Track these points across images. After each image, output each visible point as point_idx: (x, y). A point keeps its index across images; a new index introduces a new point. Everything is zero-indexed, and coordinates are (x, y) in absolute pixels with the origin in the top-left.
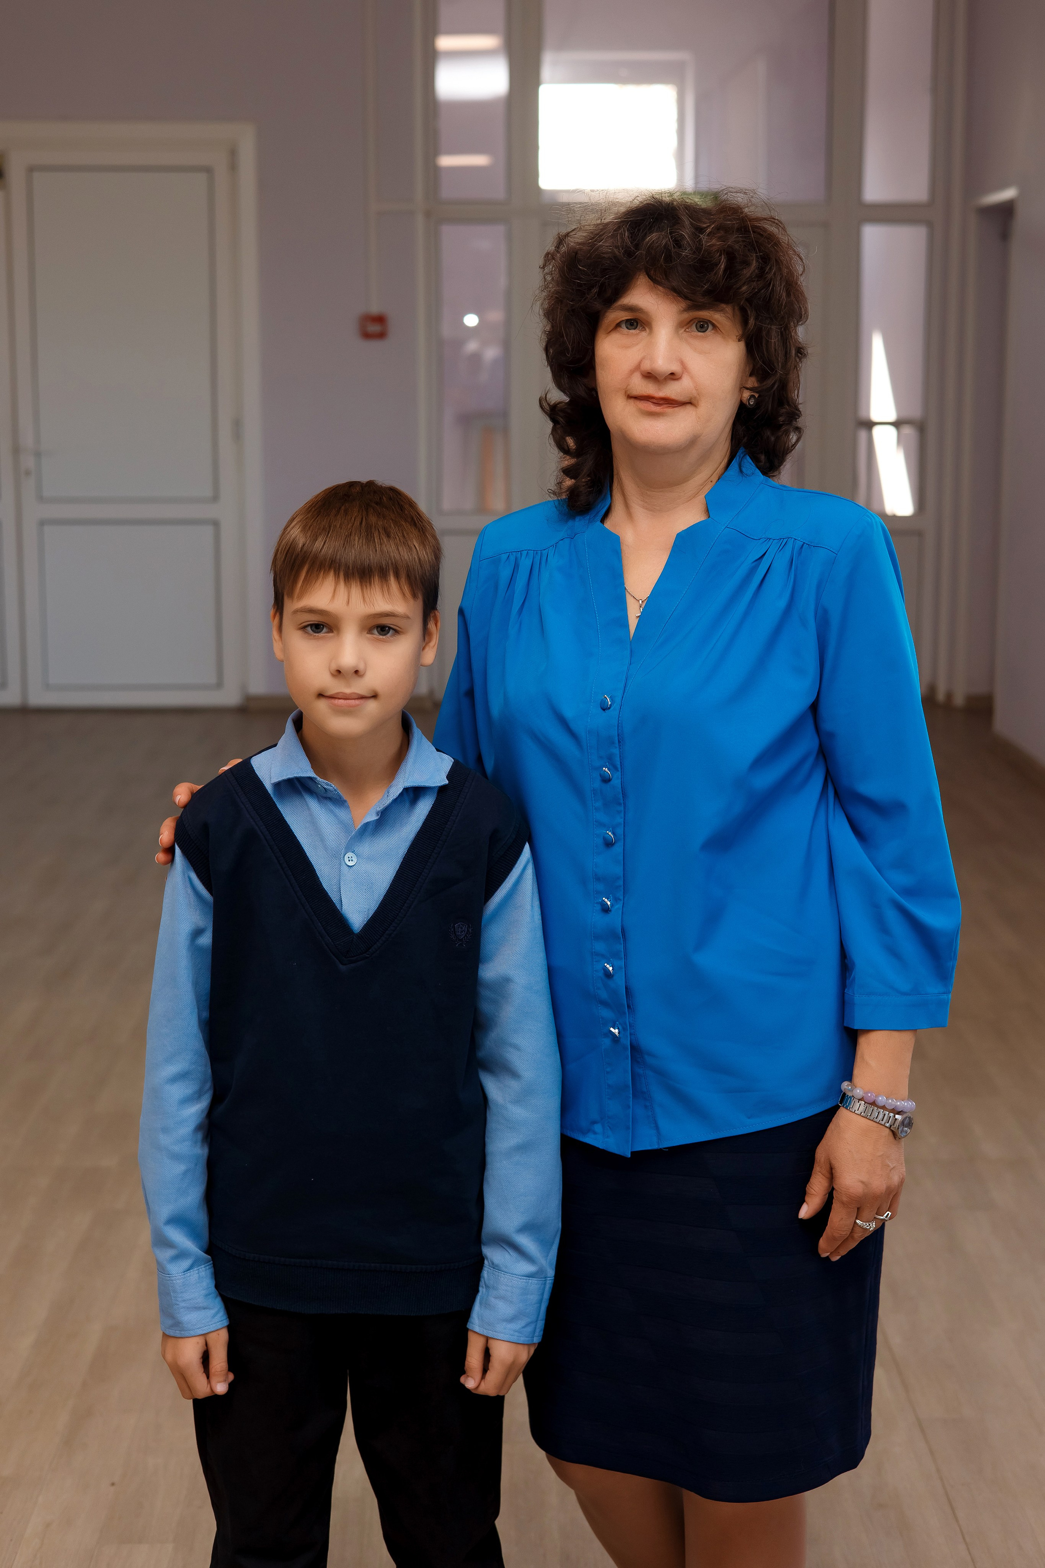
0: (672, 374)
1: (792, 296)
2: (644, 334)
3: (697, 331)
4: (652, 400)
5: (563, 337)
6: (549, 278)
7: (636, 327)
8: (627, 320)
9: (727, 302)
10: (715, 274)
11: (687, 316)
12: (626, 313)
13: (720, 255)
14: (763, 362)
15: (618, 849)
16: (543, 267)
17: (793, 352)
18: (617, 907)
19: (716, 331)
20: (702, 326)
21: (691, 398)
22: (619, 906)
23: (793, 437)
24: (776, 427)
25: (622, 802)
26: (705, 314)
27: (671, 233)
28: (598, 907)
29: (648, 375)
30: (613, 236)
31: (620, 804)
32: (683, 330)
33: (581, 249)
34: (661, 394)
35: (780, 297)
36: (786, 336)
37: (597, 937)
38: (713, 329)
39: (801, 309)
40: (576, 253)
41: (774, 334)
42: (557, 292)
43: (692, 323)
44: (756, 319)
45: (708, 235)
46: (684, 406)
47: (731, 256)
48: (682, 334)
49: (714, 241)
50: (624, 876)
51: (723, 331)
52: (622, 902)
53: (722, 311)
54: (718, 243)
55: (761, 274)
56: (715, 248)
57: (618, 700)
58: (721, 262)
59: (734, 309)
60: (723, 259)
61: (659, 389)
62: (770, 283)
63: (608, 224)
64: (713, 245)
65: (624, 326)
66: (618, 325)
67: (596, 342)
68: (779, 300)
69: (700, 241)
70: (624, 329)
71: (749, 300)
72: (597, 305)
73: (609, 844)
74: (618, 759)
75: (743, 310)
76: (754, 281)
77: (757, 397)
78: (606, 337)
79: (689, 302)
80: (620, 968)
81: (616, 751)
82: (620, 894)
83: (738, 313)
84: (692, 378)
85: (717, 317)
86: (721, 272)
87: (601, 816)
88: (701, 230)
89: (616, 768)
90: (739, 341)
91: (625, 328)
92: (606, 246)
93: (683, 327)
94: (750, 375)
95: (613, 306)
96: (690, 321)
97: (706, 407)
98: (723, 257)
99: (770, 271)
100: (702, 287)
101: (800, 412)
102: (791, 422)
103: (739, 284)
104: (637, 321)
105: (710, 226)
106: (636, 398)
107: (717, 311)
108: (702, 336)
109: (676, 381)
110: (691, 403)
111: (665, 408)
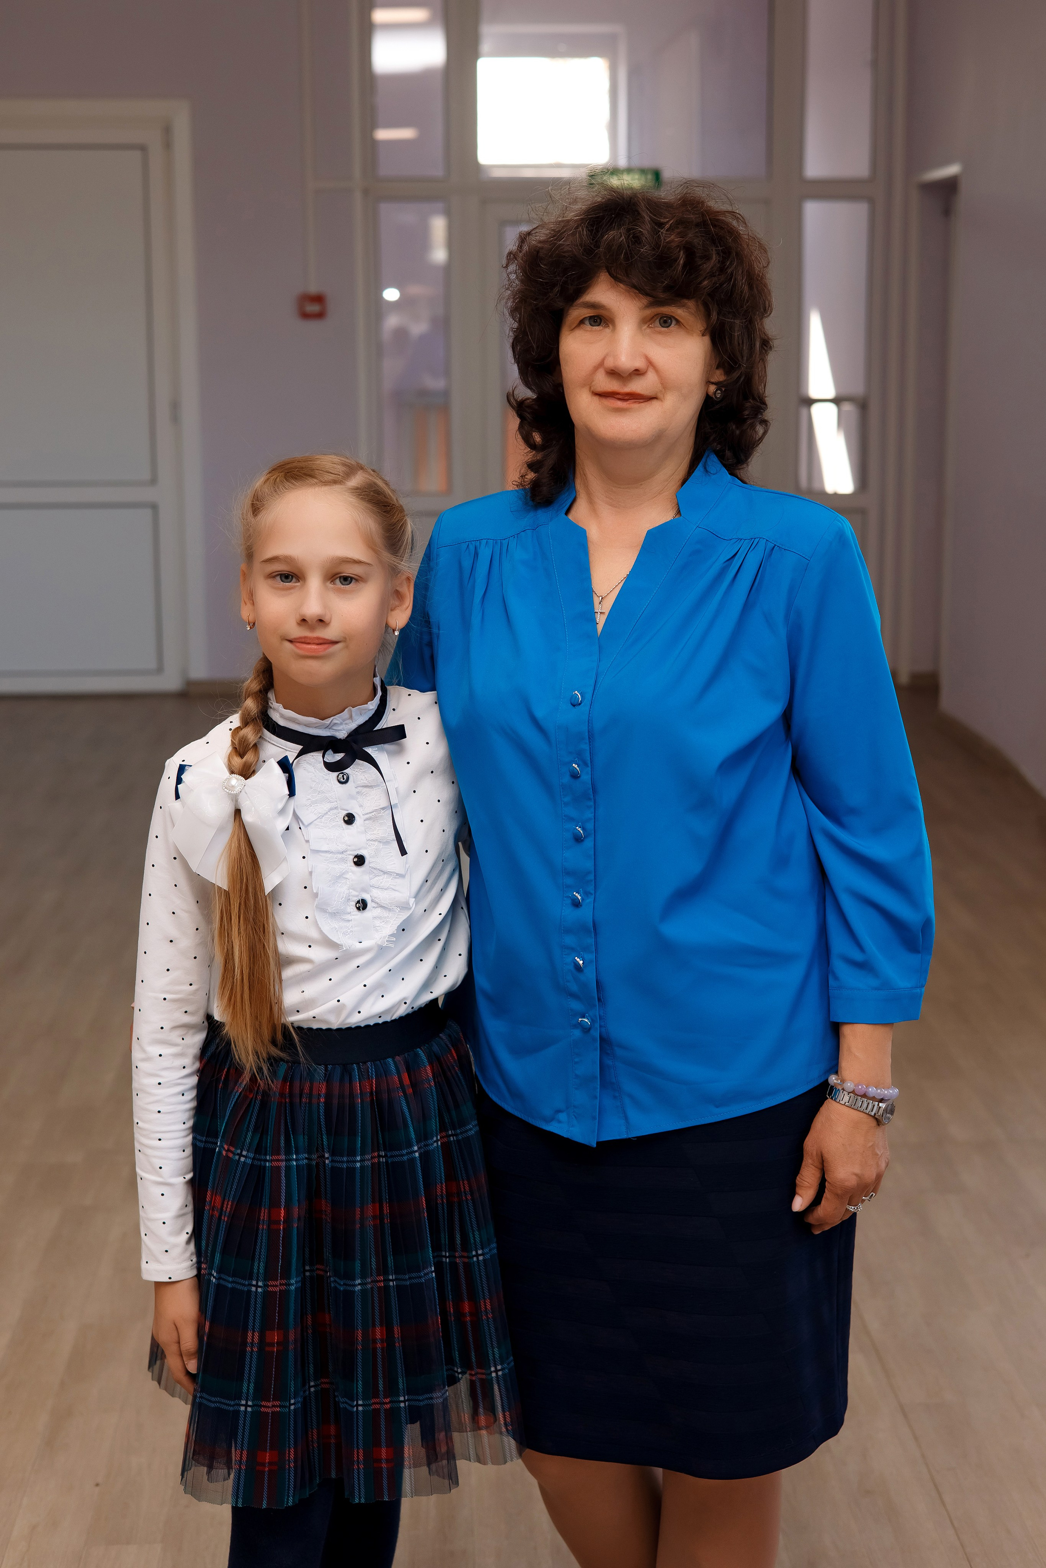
0: (636, 370)
1: (755, 290)
2: (607, 330)
3: (660, 326)
4: (618, 396)
5: (528, 335)
6: (513, 276)
7: (600, 324)
8: (591, 317)
9: (688, 298)
10: (675, 269)
11: (649, 312)
12: (589, 310)
13: (679, 251)
14: (729, 355)
15: (589, 843)
16: (507, 267)
17: (758, 345)
18: (588, 901)
19: (680, 325)
20: (666, 321)
21: (657, 394)
22: (590, 900)
23: (760, 430)
24: (741, 421)
25: (592, 797)
26: (667, 310)
27: (629, 230)
28: (569, 901)
29: (612, 372)
30: (573, 234)
31: (590, 799)
32: (647, 325)
33: (542, 248)
34: (627, 390)
35: (742, 292)
36: (750, 327)
37: (568, 931)
38: (676, 324)
39: (765, 302)
40: (538, 252)
41: (738, 327)
42: (520, 291)
43: (655, 318)
44: (718, 314)
45: (667, 231)
46: (649, 402)
47: (690, 252)
48: (645, 329)
49: (672, 237)
50: (595, 872)
51: (687, 326)
52: (593, 896)
53: (683, 306)
54: (676, 239)
55: (722, 270)
56: (674, 245)
57: (588, 696)
58: (680, 257)
59: (696, 304)
60: (682, 255)
61: (625, 385)
62: (731, 278)
63: (568, 221)
64: (672, 241)
65: (587, 323)
66: (582, 322)
67: (560, 338)
68: (741, 295)
69: (659, 237)
70: (587, 326)
71: (711, 295)
72: (560, 304)
73: (578, 839)
74: (588, 754)
75: (706, 305)
76: (714, 276)
77: (722, 391)
78: (571, 333)
79: (650, 299)
80: (591, 961)
81: (585, 747)
82: (591, 889)
83: (701, 308)
84: (658, 372)
85: (679, 312)
86: (680, 268)
87: (571, 811)
88: (661, 225)
89: (586, 764)
90: (703, 335)
91: (589, 325)
92: (567, 244)
93: (646, 323)
94: (717, 368)
95: (575, 304)
96: (653, 317)
97: (670, 400)
98: (682, 253)
99: (731, 264)
100: (663, 282)
101: (766, 406)
102: (756, 415)
103: (700, 279)
104: (599, 318)
105: (668, 221)
106: (601, 395)
107: (679, 306)
108: (665, 332)
109: (641, 377)
110: (656, 398)
111: (631, 403)
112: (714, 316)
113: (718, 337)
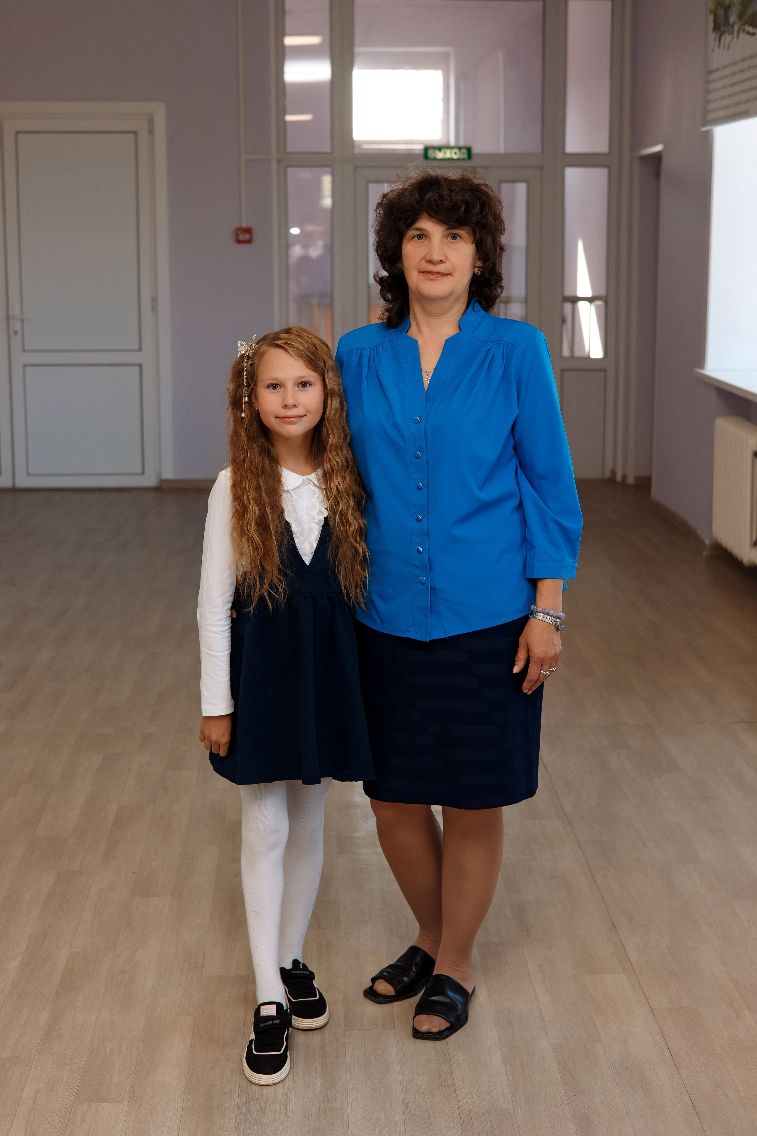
0: (441, 260)
1: (497, 222)
2: (426, 241)
3: (452, 239)
4: (432, 273)
5: (385, 243)
6: (379, 215)
8: (418, 235)
9: (466, 225)
10: (460, 212)
11: (447, 232)
12: (418, 231)
13: (462, 203)
14: (484, 254)
15: (423, 490)
16: (376, 210)
17: (498, 249)
19: (461, 239)
20: (454, 237)
21: (450, 272)
22: (425, 519)
23: (499, 290)
24: (490, 286)
25: (425, 468)
26: (456, 231)
27: (438, 193)
28: (415, 520)
29: (429, 261)
30: (410, 194)
31: (425, 470)
33: (394, 201)
34: (436, 270)
35: (491, 222)
36: (495, 241)
37: (413, 534)
39: (502, 228)
40: (392, 203)
41: (489, 240)
42: (382, 222)
43: (449, 235)
44: (480, 233)
45: (456, 193)
46: (447, 276)
47: (467, 203)
49: (459, 196)
50: (428, 505)
51: (465, 239)
52: (427, 517)
53: (463, 229)
55: (482, 212)
56: (460, 199)
57: (424, 420)
59: (469, 229)
60: (463, 205)
61: (435, 268)
62: (486, 216)
64: (458, 198)
65: (416, 238)
67: (402, 246)
68: (491, 224)
69: (452, 196)
70: (416, 240)
71: (476, 224)
72: (403, 228)
73: (418, 488)
74: (423, 447)
75: (474, 229)
76: (478, 215)
77: (482, 270)
78: (407, 243)
79: (448, 226)
81: (423, 444)
82: (426, 513)
83: (471, 230)
84: (451, 262)
85: (462, 232)
86: (462, 211)
87: (415, 475)
88: (452, 191)
90: (472, 244)
92: (407, 200)
93: (445, 238)
94: (478, 260)
95: (411, 228)
97: (457, 276)
99: (486, 210)
100: (454, 218)
101: (502, 278)
102: (498, 283)
103: (471, 217)
104: (422, 235)
105: (456, 189)
106: (423, 272)
107: (461, 230)
108: (454, 242)
109: (443, 264)
110: (450, 274)
111: (438, 277)
113: (479, 245)
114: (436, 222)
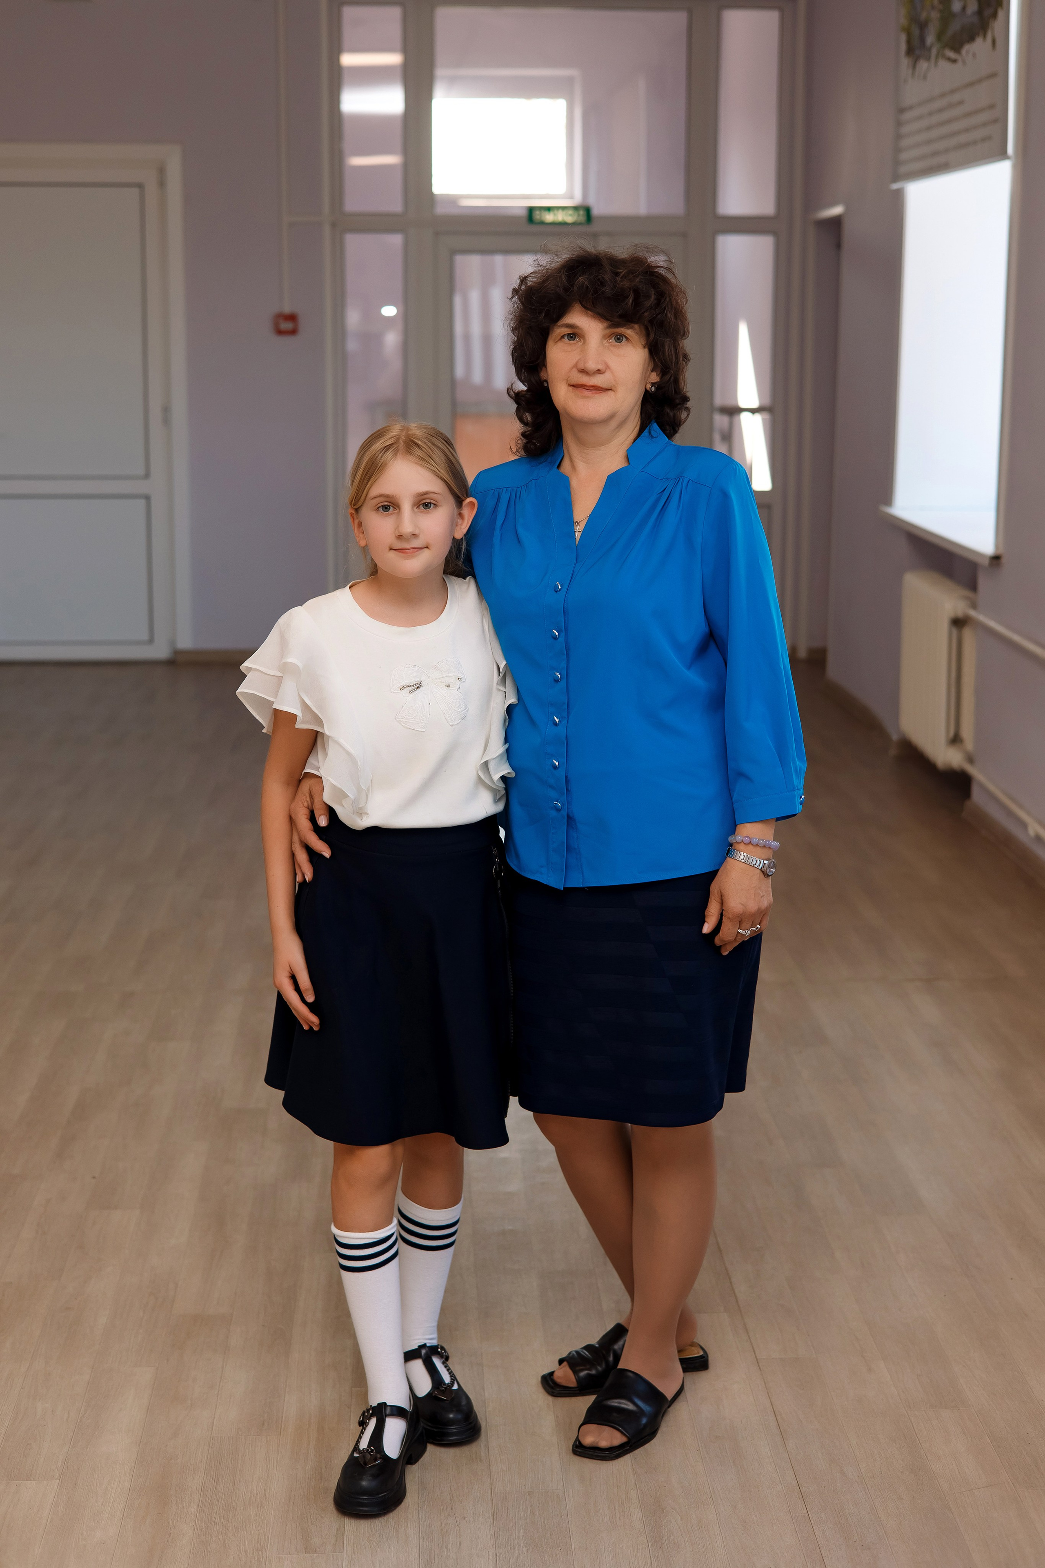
0: (599, 370)
1: (679, 320)
2: (579, 343)
3: (615, 341)
4: (585, 387)
5: (523, 346)
6: (514, 306)
7: (574, 339)
8: (569, 334)
9: (635, 323)
10: (626, 303)
11: (609, 331)
12: (567, 329)
14: (661, 364)
15: (563, 684)
16: (512, 297)
17: (681, 358)
18: (563, 723)
19: (629, 341)
20: (619, 338)
21: (612, 386)
23: (684, 414)
24: (672, 407)
25: (566, 653)
26: (620, 330)
27: (595, 276)
28: (551, 723)
29: (583, 370)
30: (556, 278)
31: (564, 655)
33: (535, 287)
34: (591, 383)
35: (671, 320)
36: (676, 347)
37: (549, 743)
38: (626, 340)
39: (685, 328)
40: (532, 289)
41: (668, 344)
42: (519, 316)
43: (612, 336)
44: (654, 335)
45: (622, 278)
46: (606, 392)
47: (637, 292)
48: (605, 343)
49: (625, 282)
50: (568, 703)
51: (633, 342)
52: (566, 720)
53: (632, 328)
54: (628, 283)
55: (658, 304)
56: (627, 286)
57: (566, 586)
58: (631, 296)
59: (640, 328)
61: (590, 380)
62: (664, 311)
63: (553, 269)
65: (565, 338)
66: (563, 337)
67: (546, 348)
68: (670, 323)
69: (617, 281)
70: (566, 340)
71: (651, 321)
72: (547, 325)
73: (557, 681)
74: (563, 624)
75: (647, 328)
76: (653, 309)
77: (657, 387)
78: (554, 345)
79: (609, 323)
80: (563, 763)
81: (562, 620)
82: (565, 715)
83: (643, 330)
84: (612, 372)
85: (630, 332)
86: (630, 302)
87: (552, 663)
88: (617, 274)
89: (561, 630)
90: (644, 348)
92: (551, 285)
93: (606, 339)
94: (652, 371)
95: (557, 324)
96: (611, 335)
97: (621, 392)
98: (631, 292)
99: (664, 302)
100: (618, 312)
101: (688, 398)
102: (682, 404)
103: (642, 311)
104: (574, 335)
105: (622, 272)
106: (574, 386)
107: (628, 328)
108: (618, 345)
109: (601, 375)
110: (611, 390)
111: (595, 393)
112: (652, 336)
113: (654, 350)
114: (593, 317)
